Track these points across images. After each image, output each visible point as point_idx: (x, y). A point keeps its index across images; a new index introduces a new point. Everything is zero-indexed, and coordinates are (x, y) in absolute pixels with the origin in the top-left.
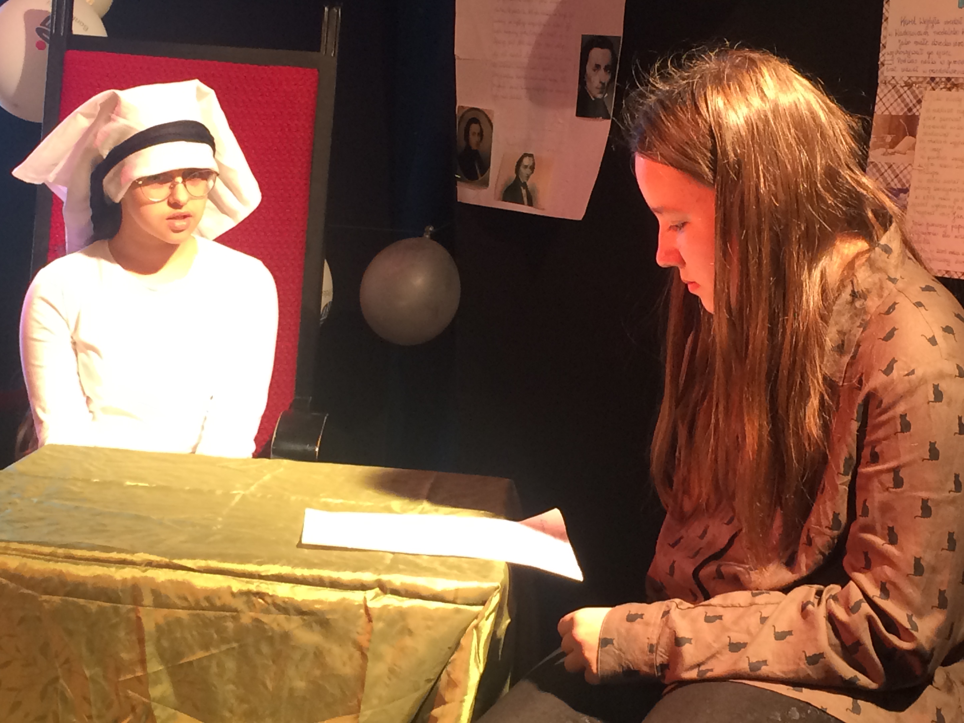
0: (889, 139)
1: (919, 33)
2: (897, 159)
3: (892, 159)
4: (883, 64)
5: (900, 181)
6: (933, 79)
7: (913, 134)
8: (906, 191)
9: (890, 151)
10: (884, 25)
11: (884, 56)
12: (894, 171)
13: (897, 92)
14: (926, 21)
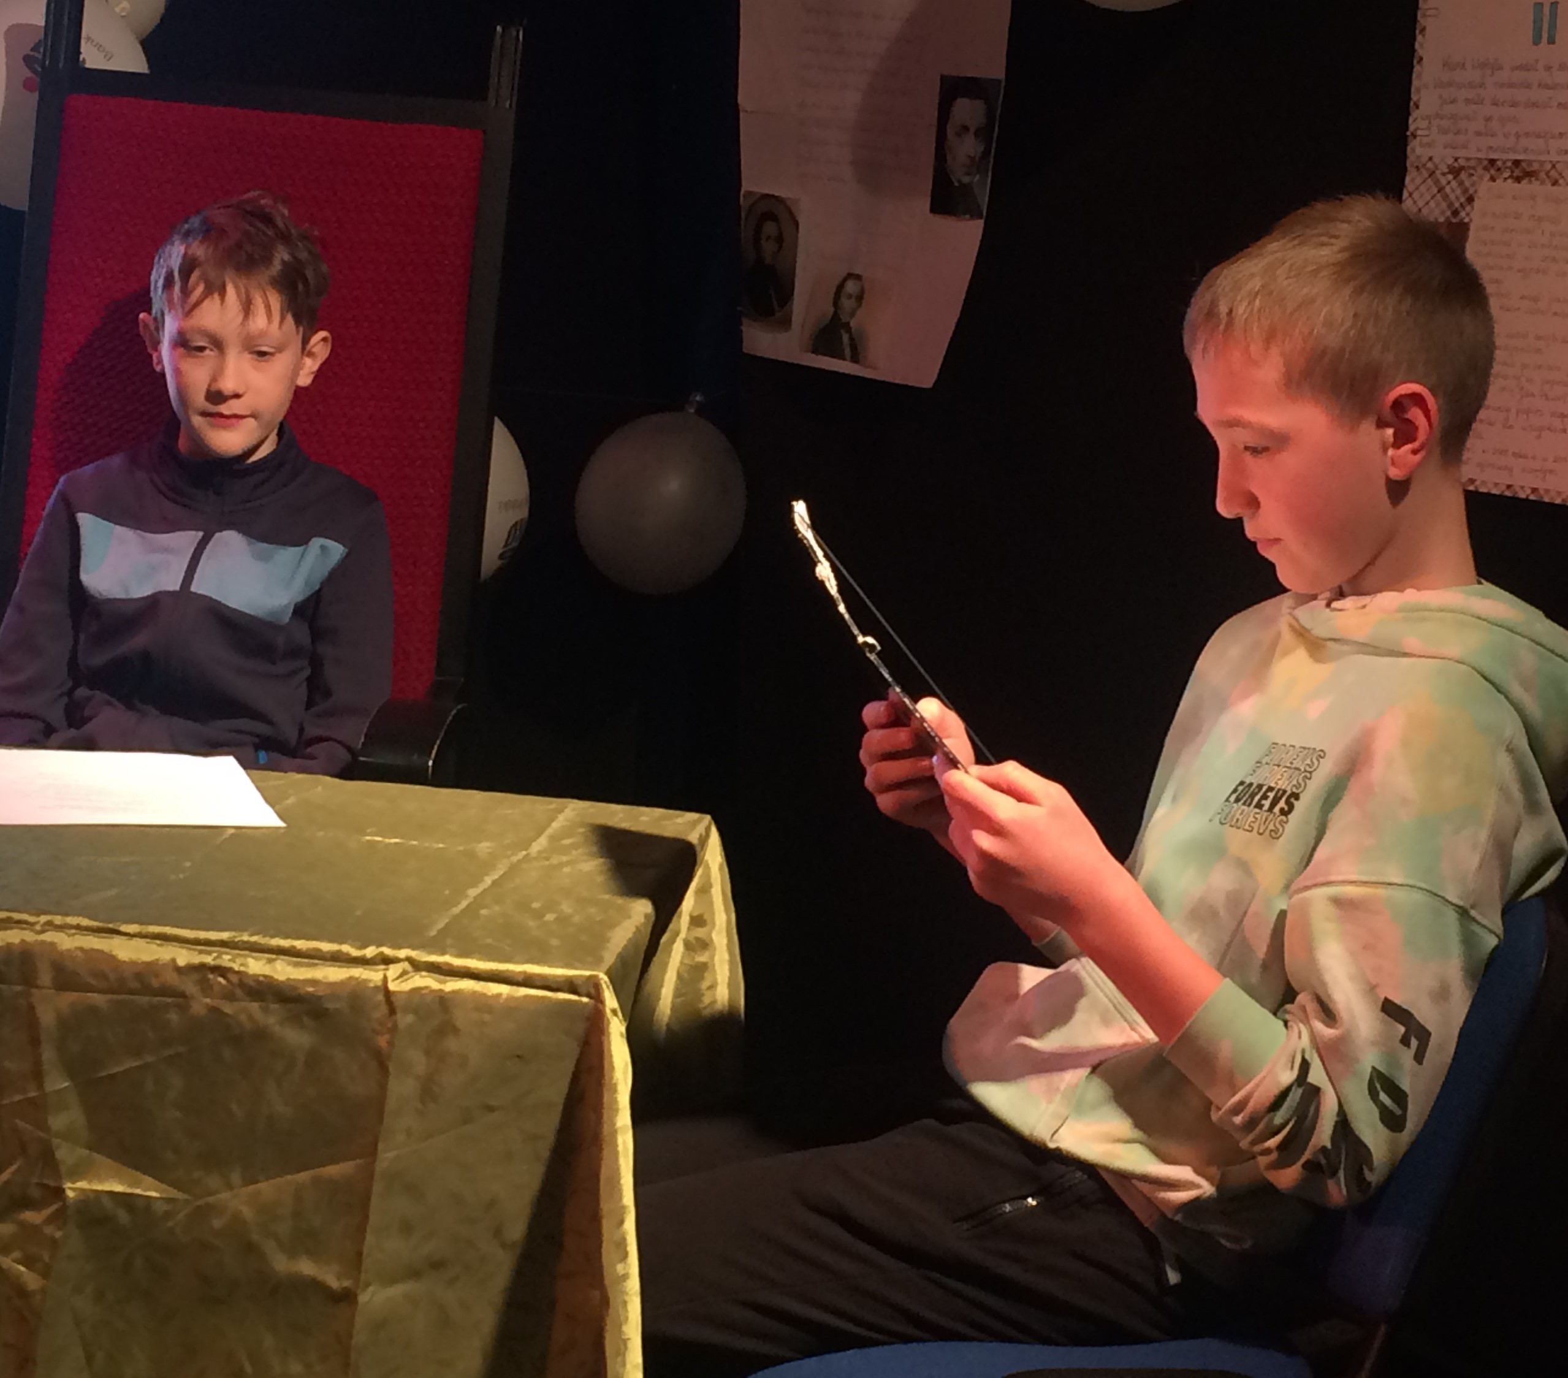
1: (1471, 85)
4: (1415, 136)
6: (1492, 162)
10: (1417, 69)
11: (1416, 122)
13: (1437, 182)
14: (1482, 66)
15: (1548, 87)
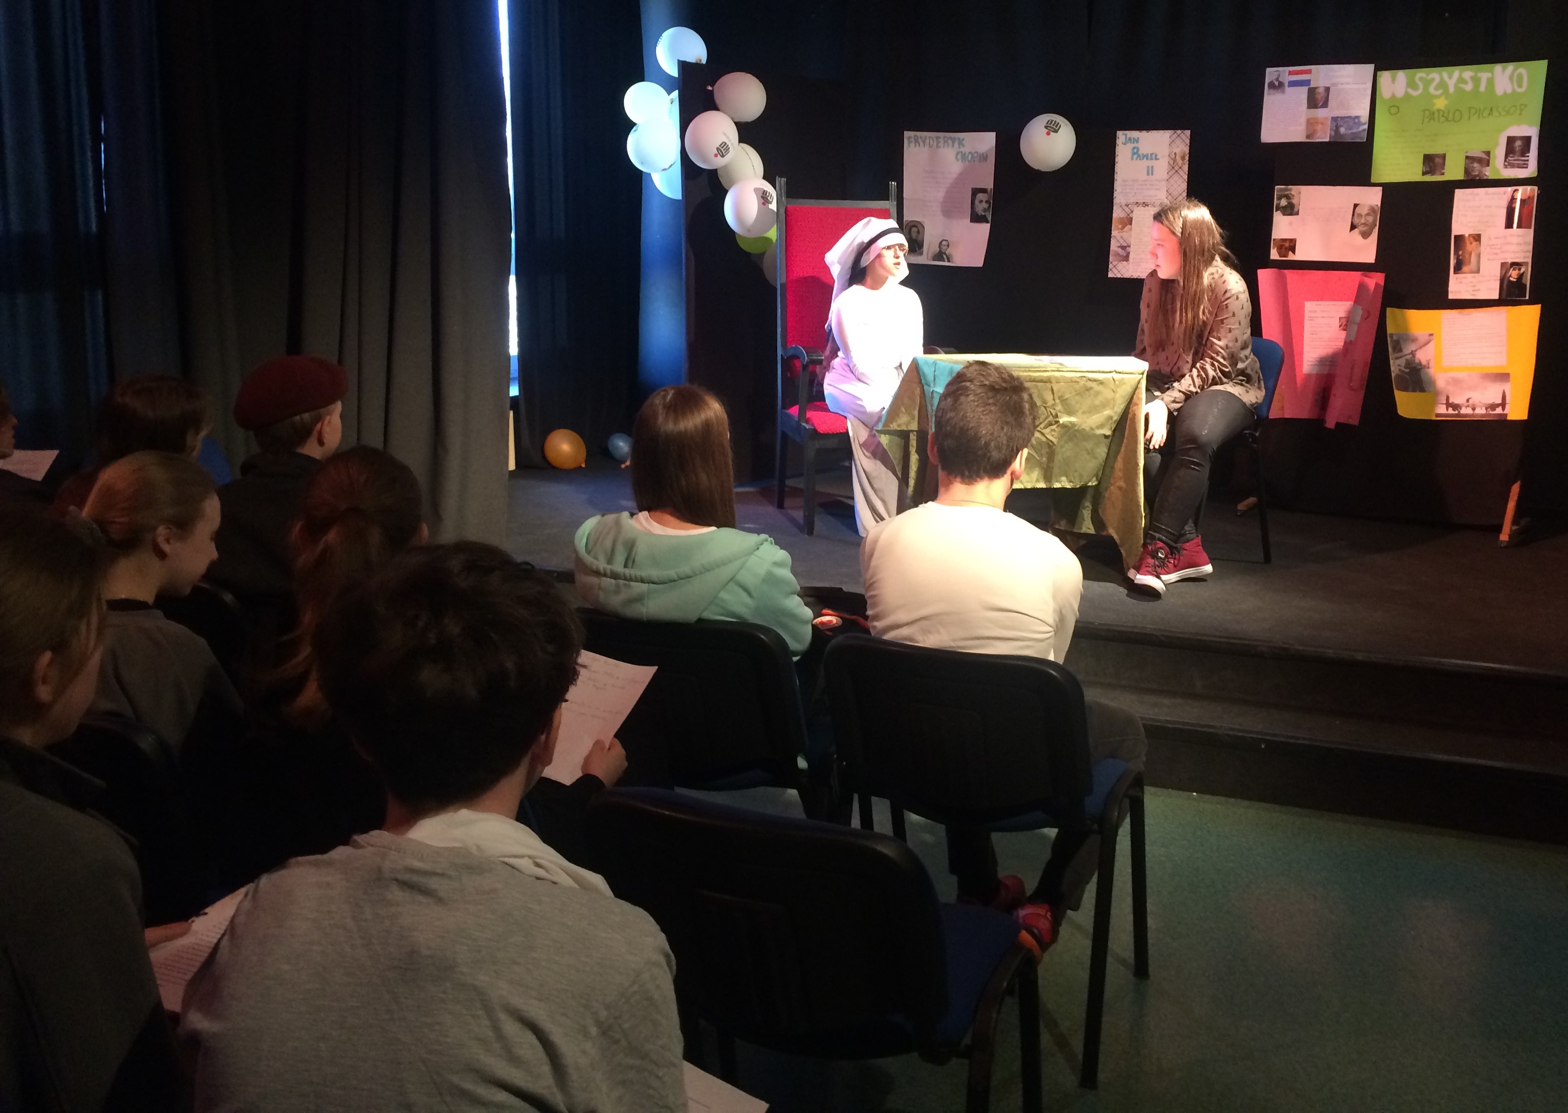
0: (1120, 226)
1: (1130, 185)
2: (1125, 235)
3: (1121, 234)
4: (1115, 197)
5: (1126, 243)
6: (1137, 203)
7: (1131, 224)
8: (1129, 246)
9: (1121, 231)
10: (1115, 182)
11: (1115, 194)
12: (1123, 239)
13: (1122, 208)
14: (1133, 181)
15: (1151, 185)
